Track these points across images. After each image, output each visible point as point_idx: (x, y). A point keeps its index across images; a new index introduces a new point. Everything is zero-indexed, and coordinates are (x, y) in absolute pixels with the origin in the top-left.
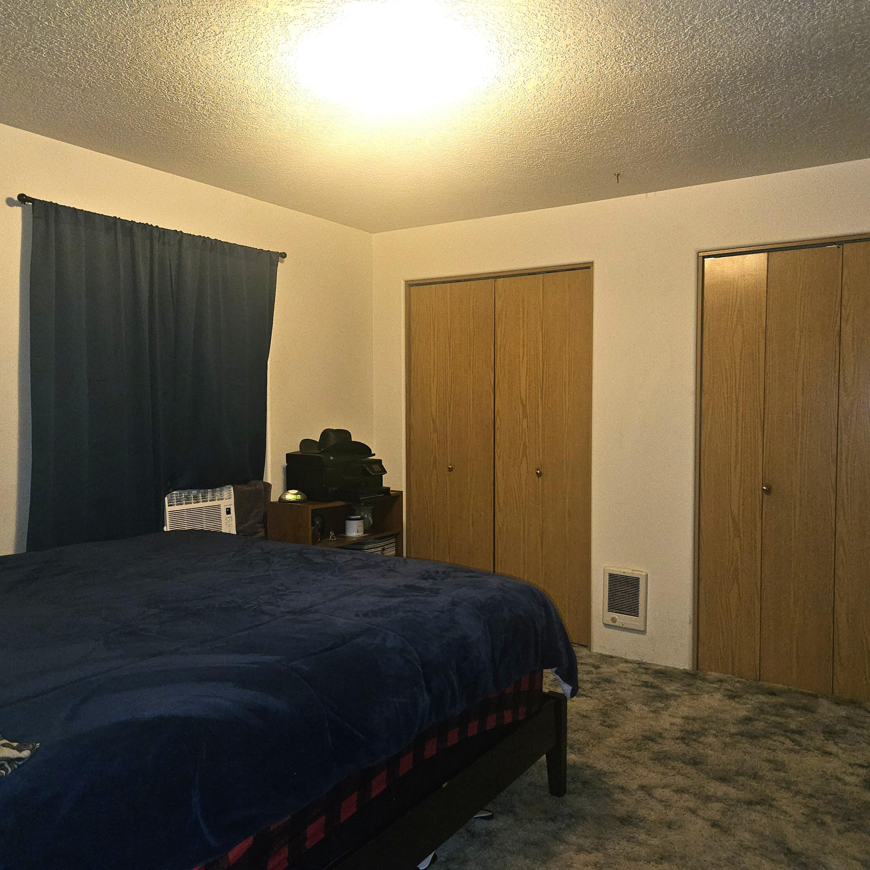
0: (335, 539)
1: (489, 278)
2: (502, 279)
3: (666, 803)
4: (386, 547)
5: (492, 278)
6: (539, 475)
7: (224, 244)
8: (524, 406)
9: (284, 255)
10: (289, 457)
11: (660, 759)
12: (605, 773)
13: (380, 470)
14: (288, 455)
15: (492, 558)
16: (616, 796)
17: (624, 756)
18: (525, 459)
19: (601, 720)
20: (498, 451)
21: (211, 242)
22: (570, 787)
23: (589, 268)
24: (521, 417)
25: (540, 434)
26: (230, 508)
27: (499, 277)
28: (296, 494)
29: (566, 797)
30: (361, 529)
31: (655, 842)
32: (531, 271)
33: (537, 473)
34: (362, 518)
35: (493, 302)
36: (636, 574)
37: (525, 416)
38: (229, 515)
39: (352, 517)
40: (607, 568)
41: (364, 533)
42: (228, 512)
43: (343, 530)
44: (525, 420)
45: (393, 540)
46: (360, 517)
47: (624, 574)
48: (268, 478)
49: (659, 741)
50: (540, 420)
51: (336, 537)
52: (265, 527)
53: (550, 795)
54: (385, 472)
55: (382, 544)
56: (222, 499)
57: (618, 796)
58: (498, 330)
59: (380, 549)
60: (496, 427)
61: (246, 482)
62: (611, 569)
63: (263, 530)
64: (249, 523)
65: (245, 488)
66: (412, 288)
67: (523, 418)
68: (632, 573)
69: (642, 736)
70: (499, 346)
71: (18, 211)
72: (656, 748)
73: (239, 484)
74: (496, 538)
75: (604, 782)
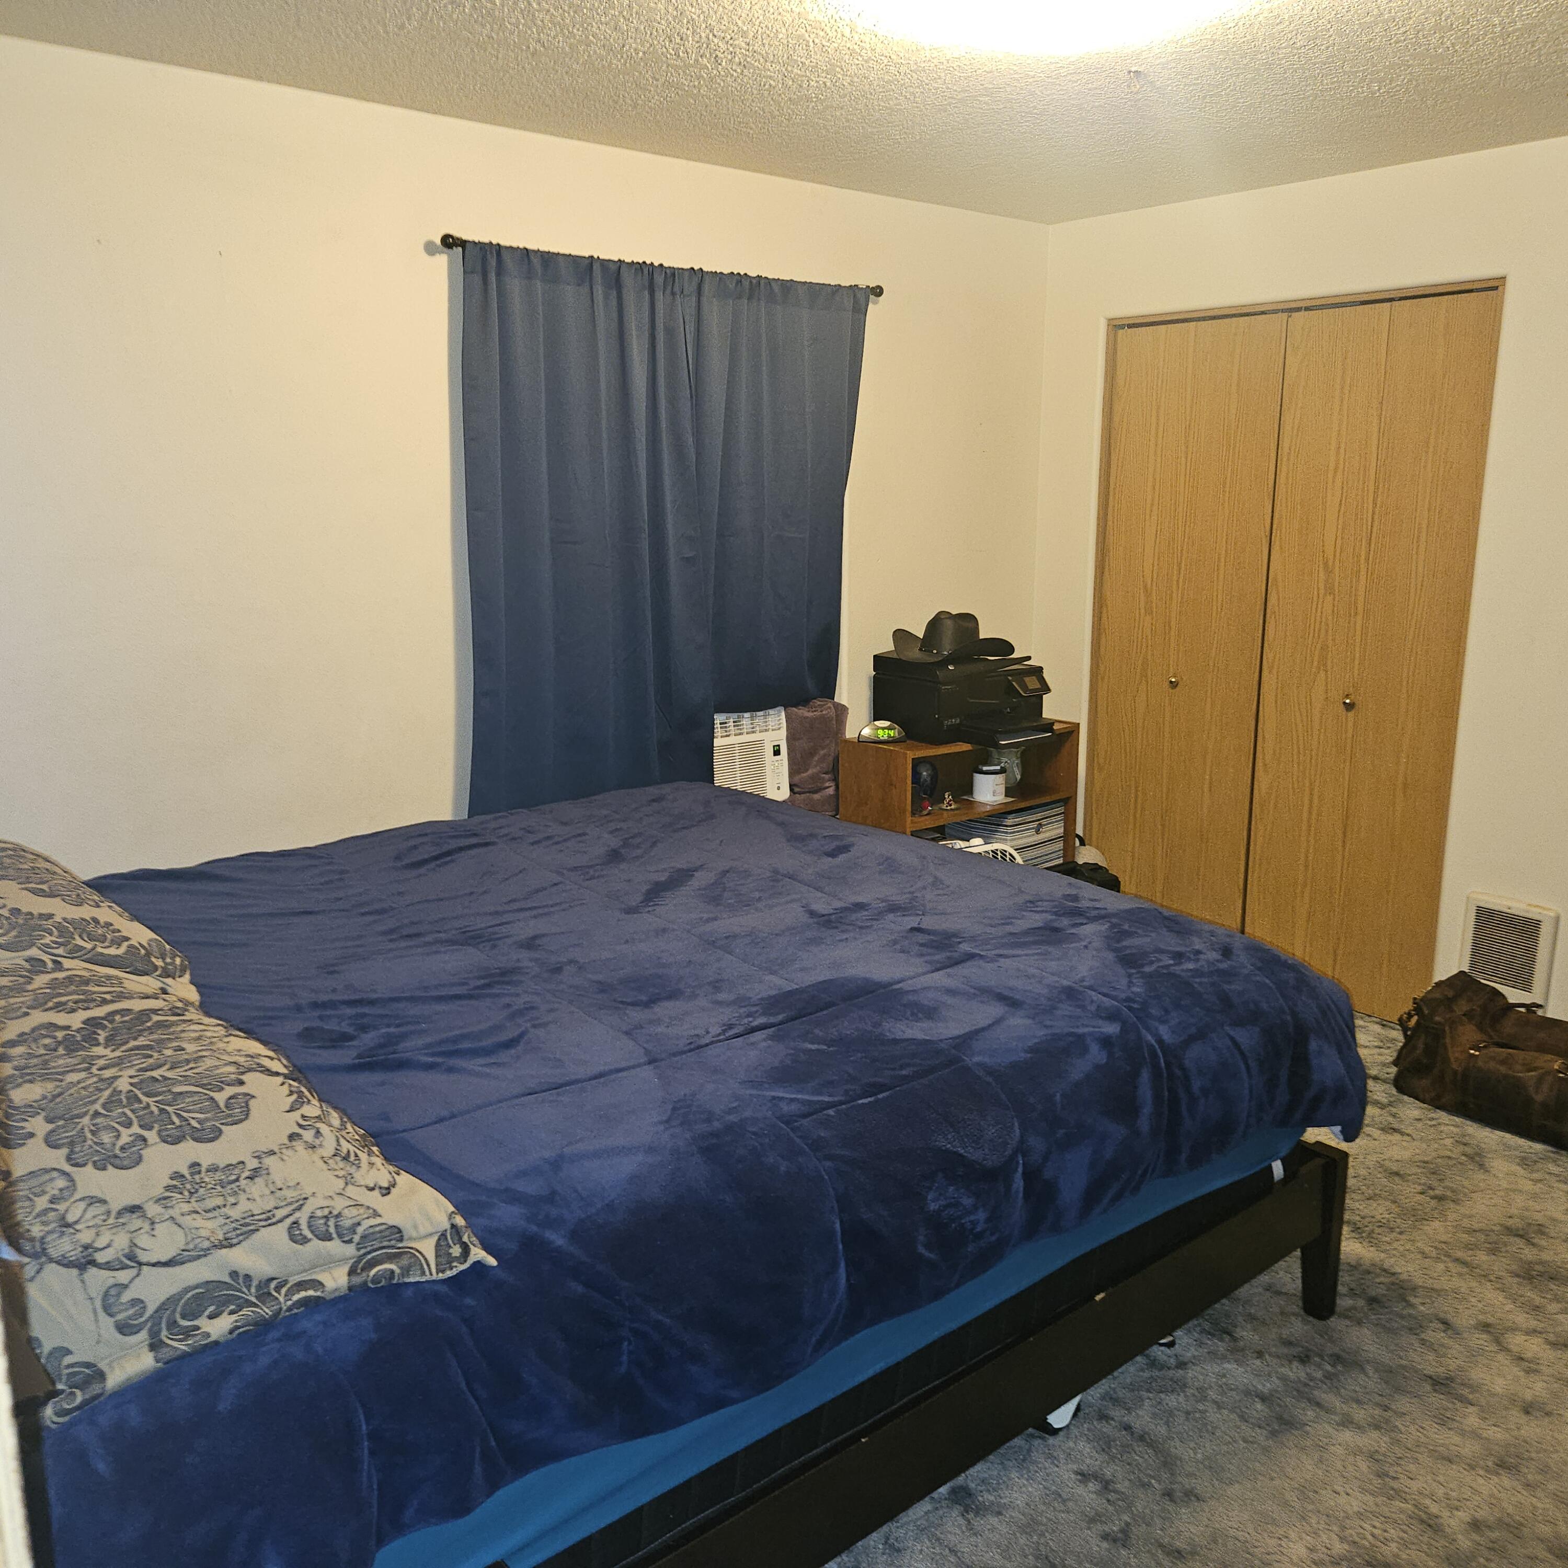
0: (953, 807)
1: (1275, 312)
2: (1302, 313)
3: (1530, 1366)
4: (1044, 822)
5: (1283, 311)
6: (1349, 707)
7: (773, 284)
8: (1329, 571)
9: (878, 291)
10: (879, 660)
11: (1533, 1277)
12: (1414, 1289)
13: (1039, 686)
14: (877, 658)
15: (1243, 852)
16: (1429, 1335)
17: (1457, 1260)
18: (1322, 674)
19: (1424, 1184)
20: (1268, 655)
21: (751, 282)
22: (1343, 1303)
23: (1496, 288)
24: (1322, 592)
25: (1358, 628)
26: (779, 746)
27: (1298, 309)
28: (889, 728)
29: (1333, 1321)
30: (1002, 789)
31: (1495, 1434)
32: (1366, 298)
33: (1345, 703)
34: (1003, 771)
35: (1282, 360)
36: (1534, 914)
37: (1330, 590)
38: (777, 757)
39: (985, 768)
40: (1475, 896)
41: (1006, 796)
42: (777, 752)
43: (969, 788)
44: (1329, 598)
45: (1062, 809)
46: (998, 768)
47: (1509, 911)
48: (843, 695)
49: (1535, 1241)
50: (1361, 599)
51: (956, 802)
52: (835, 780)
53: (1302, 1312)
54: (1047, 690)
55: (1039, 816)
56: (766, 730)
57: (1435, 1335)
58: (1287, 418)
59: (1035, 825)
60: (1268, 611)
61: (804, 701)
62: (1480, 897)
63: (832, 784)
64: (810, 772)
65: (803, 712)
66: (1121, 332)
67: (1325, 594)
68: (1528, 912)
69: (1501, 1225)
70: (1286, 450)
71: (442, 260)
72: (1529, 1254)
73: (795, 706)
74: (1253, 815)
75: (1412, 1306)
